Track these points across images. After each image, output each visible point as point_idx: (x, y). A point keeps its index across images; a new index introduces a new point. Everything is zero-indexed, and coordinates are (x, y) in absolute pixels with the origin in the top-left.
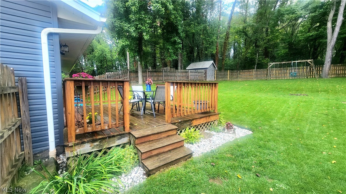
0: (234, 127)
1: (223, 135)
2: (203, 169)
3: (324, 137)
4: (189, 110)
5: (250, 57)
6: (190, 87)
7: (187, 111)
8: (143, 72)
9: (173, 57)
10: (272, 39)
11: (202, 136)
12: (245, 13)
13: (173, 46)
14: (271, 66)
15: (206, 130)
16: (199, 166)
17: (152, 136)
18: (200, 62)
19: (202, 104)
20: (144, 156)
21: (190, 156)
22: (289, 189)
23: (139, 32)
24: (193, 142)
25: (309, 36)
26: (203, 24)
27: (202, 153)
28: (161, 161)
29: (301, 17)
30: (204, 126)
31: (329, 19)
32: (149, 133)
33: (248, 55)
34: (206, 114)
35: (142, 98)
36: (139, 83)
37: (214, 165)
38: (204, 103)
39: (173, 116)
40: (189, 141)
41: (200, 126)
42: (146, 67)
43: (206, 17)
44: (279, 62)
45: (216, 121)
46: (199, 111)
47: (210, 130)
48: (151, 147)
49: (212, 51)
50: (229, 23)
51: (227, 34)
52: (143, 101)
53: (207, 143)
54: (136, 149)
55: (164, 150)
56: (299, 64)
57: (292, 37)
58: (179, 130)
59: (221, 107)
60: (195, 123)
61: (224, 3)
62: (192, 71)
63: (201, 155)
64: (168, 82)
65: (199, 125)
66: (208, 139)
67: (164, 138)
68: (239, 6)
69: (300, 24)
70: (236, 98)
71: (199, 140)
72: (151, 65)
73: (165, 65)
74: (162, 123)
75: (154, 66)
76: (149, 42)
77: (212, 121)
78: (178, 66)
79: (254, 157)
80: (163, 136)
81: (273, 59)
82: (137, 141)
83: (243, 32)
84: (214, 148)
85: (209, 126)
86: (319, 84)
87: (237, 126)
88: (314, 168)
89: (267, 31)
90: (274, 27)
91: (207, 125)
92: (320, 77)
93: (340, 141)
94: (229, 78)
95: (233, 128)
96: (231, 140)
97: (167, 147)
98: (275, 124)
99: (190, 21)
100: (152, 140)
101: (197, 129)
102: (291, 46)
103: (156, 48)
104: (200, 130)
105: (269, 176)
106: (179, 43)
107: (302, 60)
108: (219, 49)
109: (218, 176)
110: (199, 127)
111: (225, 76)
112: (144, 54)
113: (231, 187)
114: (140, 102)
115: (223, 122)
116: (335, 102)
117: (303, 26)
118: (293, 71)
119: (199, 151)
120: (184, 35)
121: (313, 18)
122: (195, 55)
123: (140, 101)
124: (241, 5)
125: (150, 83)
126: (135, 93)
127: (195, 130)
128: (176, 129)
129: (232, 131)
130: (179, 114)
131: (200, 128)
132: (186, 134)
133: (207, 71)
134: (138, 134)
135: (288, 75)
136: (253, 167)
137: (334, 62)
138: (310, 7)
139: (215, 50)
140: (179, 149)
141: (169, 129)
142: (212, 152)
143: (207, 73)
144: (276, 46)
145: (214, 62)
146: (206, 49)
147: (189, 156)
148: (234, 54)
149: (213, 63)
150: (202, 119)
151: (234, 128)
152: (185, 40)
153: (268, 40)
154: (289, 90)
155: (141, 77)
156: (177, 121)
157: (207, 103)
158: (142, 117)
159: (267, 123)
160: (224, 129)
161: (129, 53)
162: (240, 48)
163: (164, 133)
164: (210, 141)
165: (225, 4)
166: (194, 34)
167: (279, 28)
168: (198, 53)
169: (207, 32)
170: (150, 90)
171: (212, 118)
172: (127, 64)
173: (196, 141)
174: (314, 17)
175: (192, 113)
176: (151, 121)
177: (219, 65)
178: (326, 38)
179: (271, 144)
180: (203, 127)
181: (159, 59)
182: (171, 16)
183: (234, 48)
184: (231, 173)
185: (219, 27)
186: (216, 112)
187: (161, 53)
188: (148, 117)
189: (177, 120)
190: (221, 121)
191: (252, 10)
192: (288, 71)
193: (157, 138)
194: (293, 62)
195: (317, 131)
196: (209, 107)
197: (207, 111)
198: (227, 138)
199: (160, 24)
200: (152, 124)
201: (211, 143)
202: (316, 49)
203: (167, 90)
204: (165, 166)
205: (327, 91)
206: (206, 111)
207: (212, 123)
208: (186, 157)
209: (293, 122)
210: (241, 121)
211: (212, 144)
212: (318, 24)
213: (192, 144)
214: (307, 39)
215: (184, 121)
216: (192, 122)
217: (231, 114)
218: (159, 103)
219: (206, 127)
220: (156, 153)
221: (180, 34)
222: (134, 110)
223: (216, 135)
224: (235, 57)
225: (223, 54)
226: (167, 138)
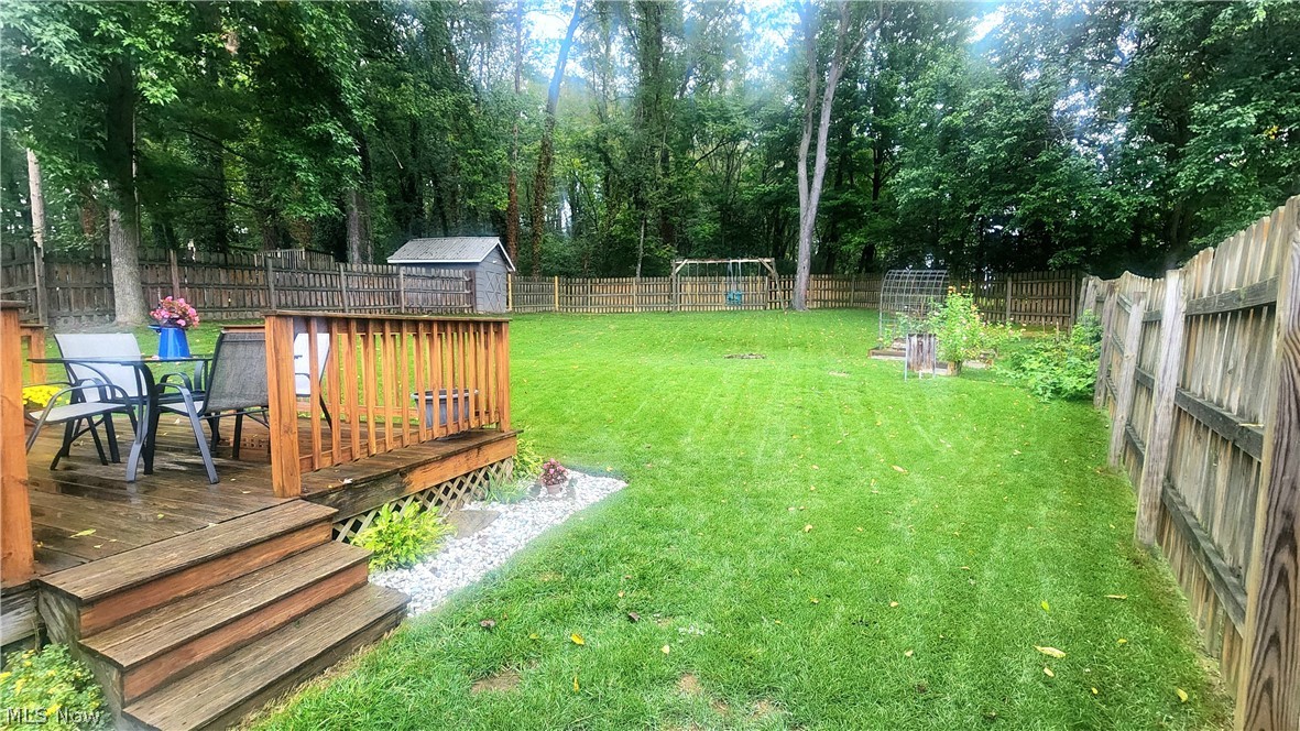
0: (570, 474)
1: (530, 511)
2: (448, 655)
3: (793, 464)
4: (389, 432)
5: (623, 236)
6: (408, 336)
7: (379, 436)
8: (143, 263)
9: (317, 204)
10: (678, 186)
11: (450, 527)
12: (601, 88)
13: (315, 157)
14: (678, 269)
15: (467, 500)
16: (433, 644)
17: (191, 575)
18: (448, 241)
19: (450, 403)
20: (137, 683)
21: (395, 616)
22: (710, 632)
23: (104, 58)
24: (412, 557)
25: (765, 194)
26: (453, 91)
27: (450, 593)
28: (245, 677)
29: (744, 135)
30: (460, 487)
31: (801, 156)
32: (174, 559)
33: (617, 229)
34: (468, 439)
35: (133, 393)
36: (120, 318)
37: (492, 624)
38: (456, 400)
39: (313, 465)
40: (394, 560)
41: (443, 488)
42: (168, 240)
43: (465, 67)
44: (700, 258)
45: (505, 462)
46: (438, 432)
47: (483, 500)
48: (186, 625)
49: (494, 203)
50: (549, 110)
51: (544, 146)
52: (136, 412)
53: (470, 551)
54: (85, 660)
55: (264, 624)
56: (747, 270)
57: (727, 190)
58: (344, 522)
59: (529, 407)
60: (419, 481)
61: (529, 33)
62: (414, 273)
63: (445, 601)
64: (279, 316)
65: (438, 486)
66: (476, 535)
67: (265, 568)
68: (580, 58)
69: (744, 154)
70: (578, 374)
71: (438, 546)
72: (199, 232)
73: (282, 238)
74: (255, 503)
75: (219, 239)
76: (179, 119)
77: (492, 466)
78: (346, 249)
79: (627, 562)
80: (257, 561)
81: (685, 249)
82: (86, 618)
83: (597, 150)
84: (497, 562)
85: (480, 484)
86: (786, 326)
87: (581, 471)
88: (768, 555)
89: (665, 159)
90: (683, 151)
91: (473, 481)
92: (791, 307)
93: (824, 471)
94: (557, 305)
95: (565, 479)
96: (559, 522)
97: (280, 605)
98: (688, 449)
99: (399, 69)
100: (195, 594)
101: (431, 505)
102: (727, 212)
103: (225, 151)
104: (444, 505)
105: (664, 609)
106: (346, 150)
107: (752, 258)
108: (521, 197)
109: (506, 662)
110: (439, 494)
111: (542, 299)
112: (148, 170)
113: (547, 685)
114: (116, 418)
115: (532, 462)
116: (817, 372)
117: (751, 162)
118: (734, 288)
119: (437, 591)
120: (370, 121)
121: (771, 143)
122: (427, 210)
123: (117, 411)
124: (586, 55)
125: (181, 318)
126: (81, 372)
127: (424, 509)
128: (329, 518)
129: (564, 491)
130: (343, 451)
131: (443, 497)
132: (380, 532)
133: (478, 275)
134: (97, 581)
135: (722, 299)
136: (621, 595)
137: (815, 269)
138: (763, 112)
139: (506, 200)
140: (343, 602)
141: (292, 525)
142: (489, 579)
143: (478, 281)
144: (689, 208)
145: (505, 241)
146: (471, 189)
147: (393, 618)
148: (572, 220)
149: (498, 245)
150: (450, 464)
151: (569, 477)
152: (374, 139)
153: (670, 187)
154: (725, 342)
155: (128, 289)
156: (336, 485)
157: (466, 398)
158: (132, 489)
159: (666, 448)
160: (536, 489)
161: (40, 159)
162: (591, 203)
163: (268, 544)
164: (483, 540)
165: (533, 36)
166: (415, 125)
167: (697, 158)
168: (439, 200)
169: (471, 126)
170: (185, 354)
171: (492, 454)
172: (27, 216)
173: (425, 551)
174: (774, 141)
175: (406, 443)
176: (187, 504)
177: (522, 254)
178: (798, 205)
179: (674, 511)
180: (457, 491)
181: (246, 206)
182: (298, 23)
183: (572, 198)
184: (550, 638)
185: (515, 117)
186: (506, 427)
187: (253, 180)
188: (175, 487)
189: (334, 478)
190: (526, 458)
191: (621, 81)
192: (722, 288)
193: (223, 578)
194: (731, 261)
195: (780, 452)
196: (477, 414)
197: (469, 427)
198: (546, 518)
199: (242, 44)
200: (193, 515)
201: (484, 549)
202: (780, 231)
203: (277, 351)
204: (268, 693)
205: (802, 345)
206: (466, 429)
207: (493, 470)
208: (378, 628)
209: (732, 435)
210: (594, 451)
211: (490, 551)
212: (782, 164)
213: (408, 566)
214: (760, 199)
215: (367, 480)
216: (406, 480)
217: (562, 430)
218: (240, 413)
219: (468, 490)
220: (218, 649)
221: (352, 113)
222: (78, 458)
223: (504, 515)
224: (577, 231)
225: (534, 218)
226: (281, 566)
